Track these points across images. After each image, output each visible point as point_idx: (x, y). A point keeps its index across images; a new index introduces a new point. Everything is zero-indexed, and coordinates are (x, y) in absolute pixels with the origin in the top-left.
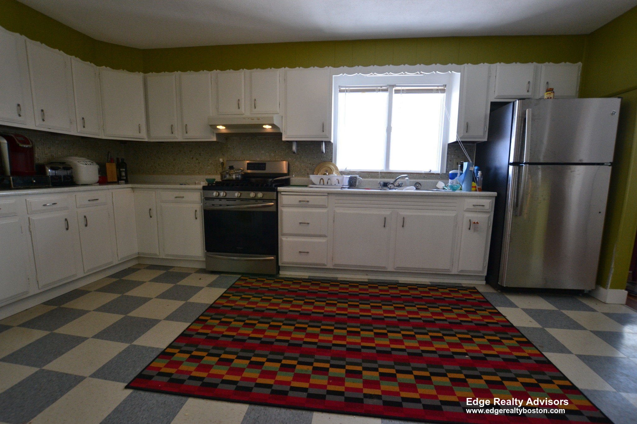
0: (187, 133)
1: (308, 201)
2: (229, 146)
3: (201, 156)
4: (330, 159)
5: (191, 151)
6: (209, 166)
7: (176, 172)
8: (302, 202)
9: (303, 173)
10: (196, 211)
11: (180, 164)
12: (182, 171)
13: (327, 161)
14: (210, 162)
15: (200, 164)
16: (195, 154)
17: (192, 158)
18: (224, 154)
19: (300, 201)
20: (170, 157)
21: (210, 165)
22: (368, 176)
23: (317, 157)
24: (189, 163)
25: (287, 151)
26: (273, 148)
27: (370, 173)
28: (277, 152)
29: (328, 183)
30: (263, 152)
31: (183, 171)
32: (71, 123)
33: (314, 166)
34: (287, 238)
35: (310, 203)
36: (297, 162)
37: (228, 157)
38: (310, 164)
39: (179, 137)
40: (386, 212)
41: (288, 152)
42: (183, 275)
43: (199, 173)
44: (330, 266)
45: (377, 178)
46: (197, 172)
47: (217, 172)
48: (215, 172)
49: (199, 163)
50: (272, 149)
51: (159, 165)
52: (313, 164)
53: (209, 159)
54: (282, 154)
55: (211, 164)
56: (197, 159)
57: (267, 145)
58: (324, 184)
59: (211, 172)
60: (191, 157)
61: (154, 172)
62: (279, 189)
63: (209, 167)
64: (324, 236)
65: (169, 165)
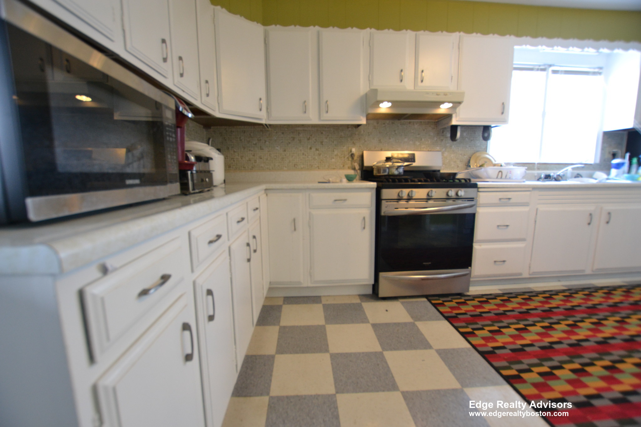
0: (327, 112)
1: (509, 199)
2: (362, 132)
3: (323, 144)
4: (484, 149)
5: (309, 139)
6: (333, 158)
7: (286, 167)
8: (502, 200)
10: (364, 218)
11: (292, 156)
12: (294, 166)
13: (480, 151)
14: (336, 153)
15: (321, 155)
16: (315, 142)
17: (311, 148)
18: (355, 142)
19: (500, 199)
20: (277, 147)
21: (334, 157)
23: (469, 146)
24: (305, 155)
25: (435, 139)
26: (419, 134)
28: (423, 140)
29: (506, 176)
30: (406, 140)
31: (296, 166)
32: (198, 87)
33: (465, 157)
34: (480, 245)
35: (511, 201)
36: (446, 153)
37: (360, 146)
38: (461, 154)
39: (313, 119)
40: (591, 208)
41: (437, 140)
43: (319, 168)
44: (526, 275)
45: (534, 169)
46: (315, 166)
47: (343, 166)
48: (342, 166)
49: (319, 155)
50: (418, 136)
51: (261, 158)
52: (464, 155)
53: (334, 150)
54: (429, 142)
55: (337, 155)
56: (317, 150)
57: (412, 131)
58: (501, 178)
59: (336, 166)
60: (309, 147)
61: (253, 167)
63: (333, 160)
64: (523, 240)
65: (275, 157)
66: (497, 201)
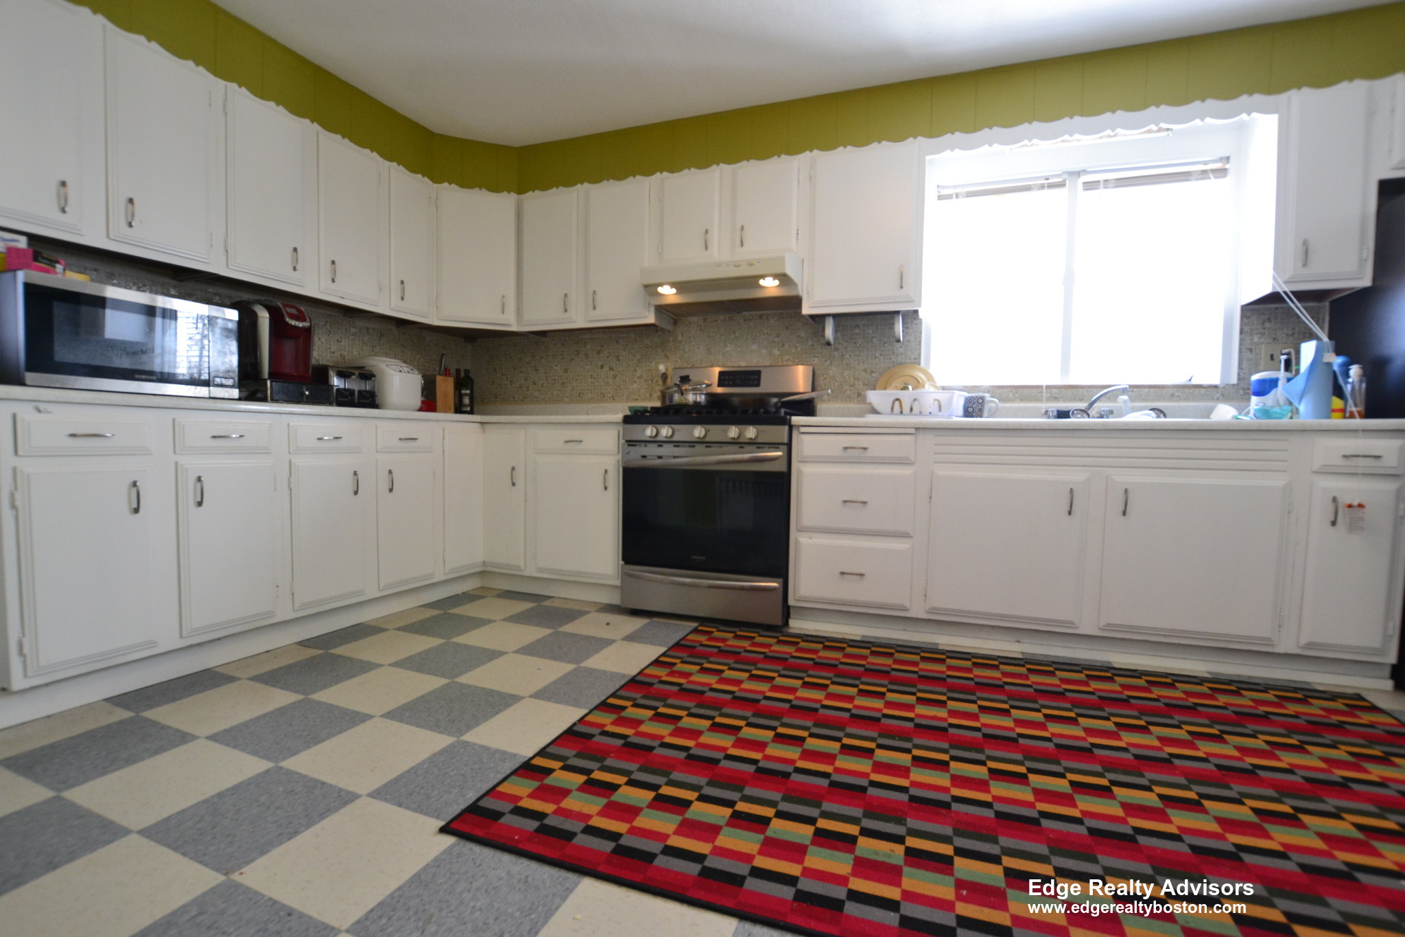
0: (594, 308)
1: (865, 449)
2: (680, 338)
3: (619, 360)
4: (915, 359)
5: (599, 353)
6: (635, 382)
7: (567, 397)
8: (849, 450)
9: (848, 392)
10: (606, 471)
11: (576, 380)
12: (579, 396)
13: (906, 363)
14: (638, 374)
15: (618, 378)
16: (608, 357)
17: (602, 367)
18: (668, 355)
19: (846, 448)
20: (557, 366)
21: (637, 380)
22: (1014, 395)
23: (881, 355)
24: (595, 378)
25: (810, 343)
26: (778, 336)
27: (1019, 390)
28: (786, 346)
29: (911, 410)
30: (754, 347)
31: (581, 395)
32: (381, 290)
33: (874, 375)
34: (811, 538)
35: (869, 453)
36: (833, 368)
37: (677, 361)
38: (865, 370)
39: (579, 321)
40: (1076, 477)
41: (812, 345)
42: (571, 615)
43: (614, 399)
44: (918, 611)
45: (1039, 400)
46: (609, 395)
47: (651, 395)
48: (648, 395)
49: (615, 377)
50: (776, 339)
51: (535, 384)
52: (872, 372)
53: (637, 369)
54: (799, 349)
55: (641, 377)
56: (611, 369)
57: (765, 331)
58: (901, 412)
59: (639, 396)
60: (600, 364)
61: (524, 398)
62: (795, 420)
63: (635, 386)
64: (906, 536)
65: (554, 382)
66: (838, 452)
